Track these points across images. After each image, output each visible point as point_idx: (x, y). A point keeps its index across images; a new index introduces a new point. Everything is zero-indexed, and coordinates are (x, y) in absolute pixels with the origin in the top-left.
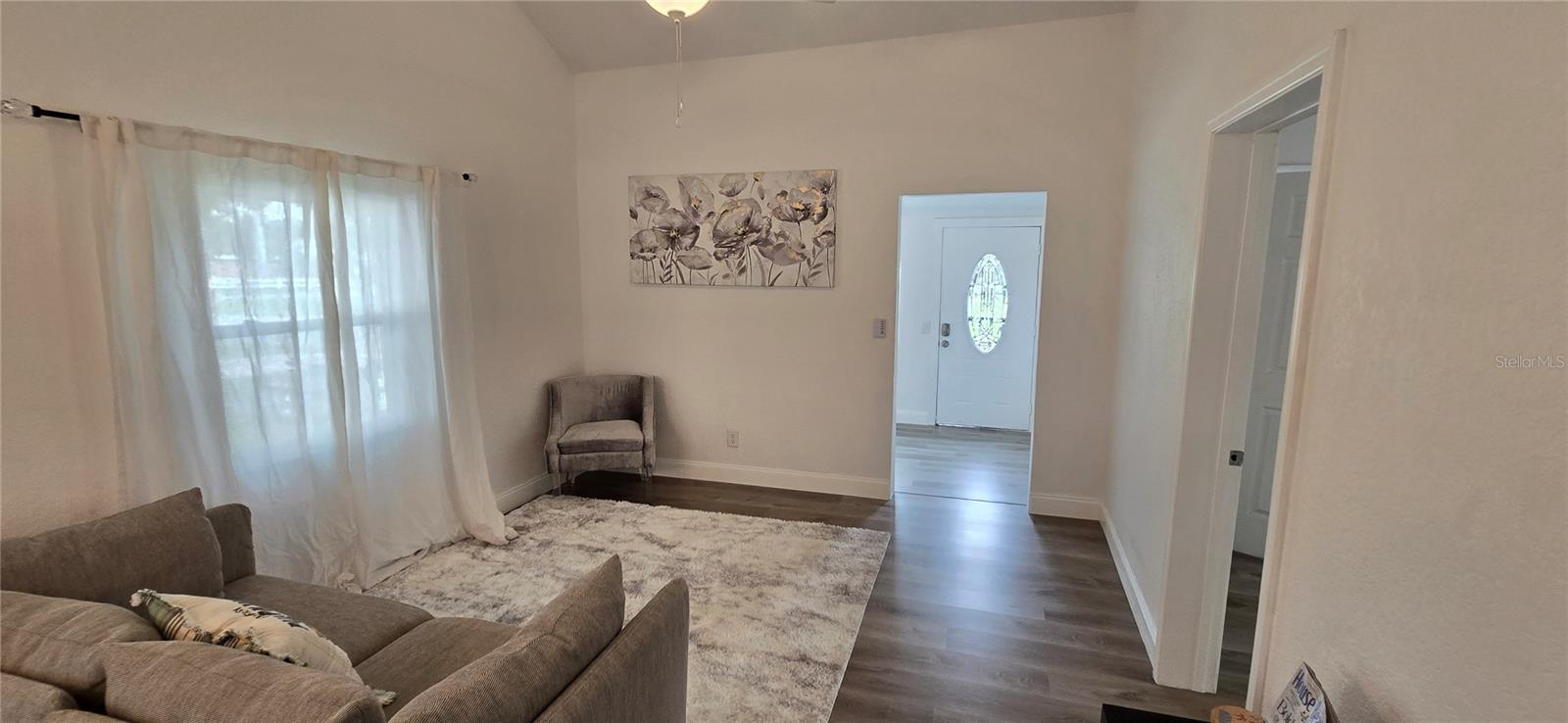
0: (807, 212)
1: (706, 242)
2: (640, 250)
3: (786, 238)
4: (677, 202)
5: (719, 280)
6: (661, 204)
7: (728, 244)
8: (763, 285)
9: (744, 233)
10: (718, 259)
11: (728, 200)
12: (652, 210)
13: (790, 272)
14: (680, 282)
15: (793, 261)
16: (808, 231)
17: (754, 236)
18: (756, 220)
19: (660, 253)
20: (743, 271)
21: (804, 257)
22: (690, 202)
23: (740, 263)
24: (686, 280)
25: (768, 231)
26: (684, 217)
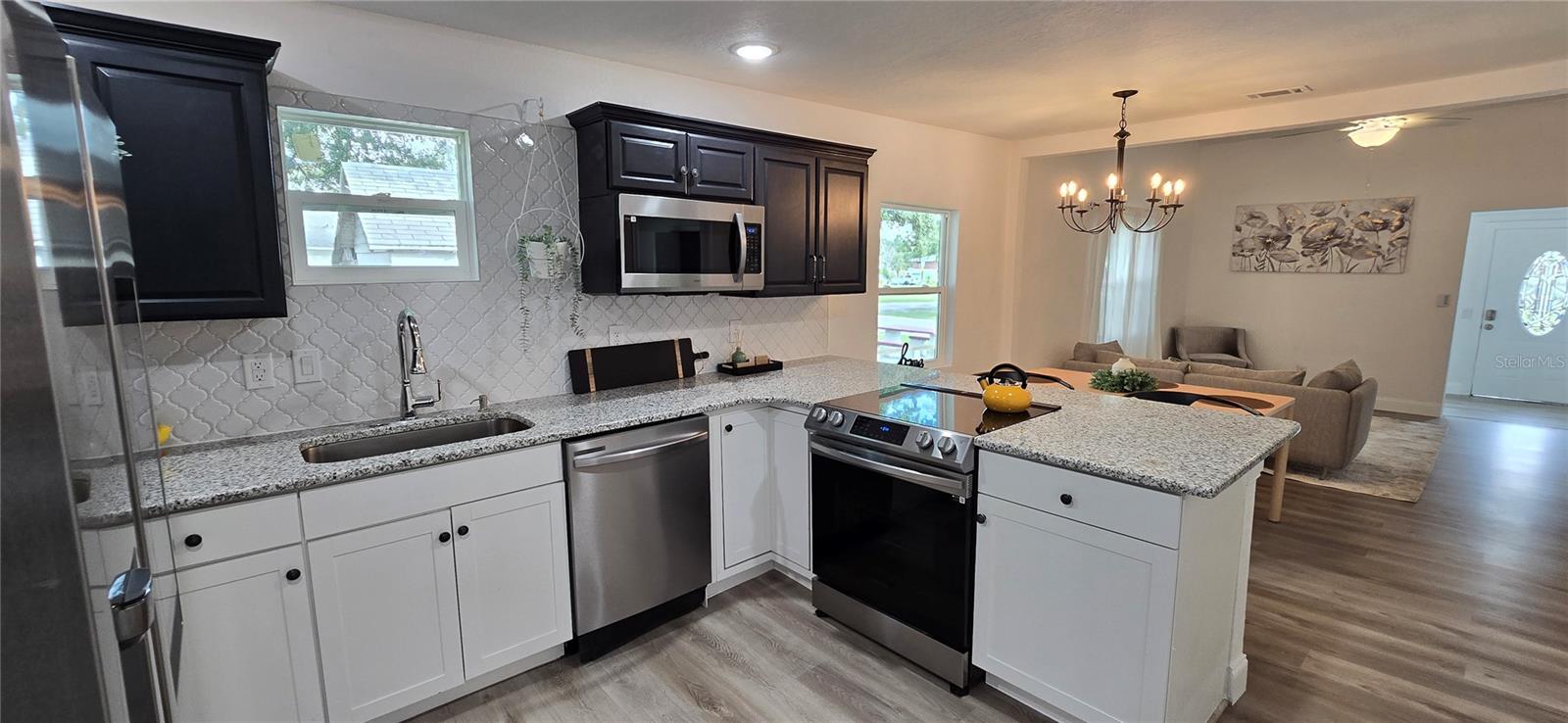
0: (1386, 225)
1: (1296, 244)
2: (1239, 251)
3: (1366, 242)
4: (1274, 220)
5: (1304, 269)
6: (1261, 222)
7: (1313, 246)
8: (1341, 272)
9: (1328, 239)
10: (1305, 256)
11: (1318, 219)
12: (1254, 226)
13: (1367, 263)
14: (1271, 270)
15: (1370, 257)
16: (1384, 238)
17: (1338, 241)
18: (1340, 230)
19: (1256, 253)
20: (1326, 262)
21: (1379, 253)
22: (1286, 219)
23: (1323, 259)
24: (1276, 269)
25: (1350, 238)
26: (1279, 230)
